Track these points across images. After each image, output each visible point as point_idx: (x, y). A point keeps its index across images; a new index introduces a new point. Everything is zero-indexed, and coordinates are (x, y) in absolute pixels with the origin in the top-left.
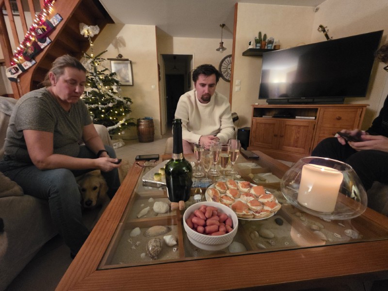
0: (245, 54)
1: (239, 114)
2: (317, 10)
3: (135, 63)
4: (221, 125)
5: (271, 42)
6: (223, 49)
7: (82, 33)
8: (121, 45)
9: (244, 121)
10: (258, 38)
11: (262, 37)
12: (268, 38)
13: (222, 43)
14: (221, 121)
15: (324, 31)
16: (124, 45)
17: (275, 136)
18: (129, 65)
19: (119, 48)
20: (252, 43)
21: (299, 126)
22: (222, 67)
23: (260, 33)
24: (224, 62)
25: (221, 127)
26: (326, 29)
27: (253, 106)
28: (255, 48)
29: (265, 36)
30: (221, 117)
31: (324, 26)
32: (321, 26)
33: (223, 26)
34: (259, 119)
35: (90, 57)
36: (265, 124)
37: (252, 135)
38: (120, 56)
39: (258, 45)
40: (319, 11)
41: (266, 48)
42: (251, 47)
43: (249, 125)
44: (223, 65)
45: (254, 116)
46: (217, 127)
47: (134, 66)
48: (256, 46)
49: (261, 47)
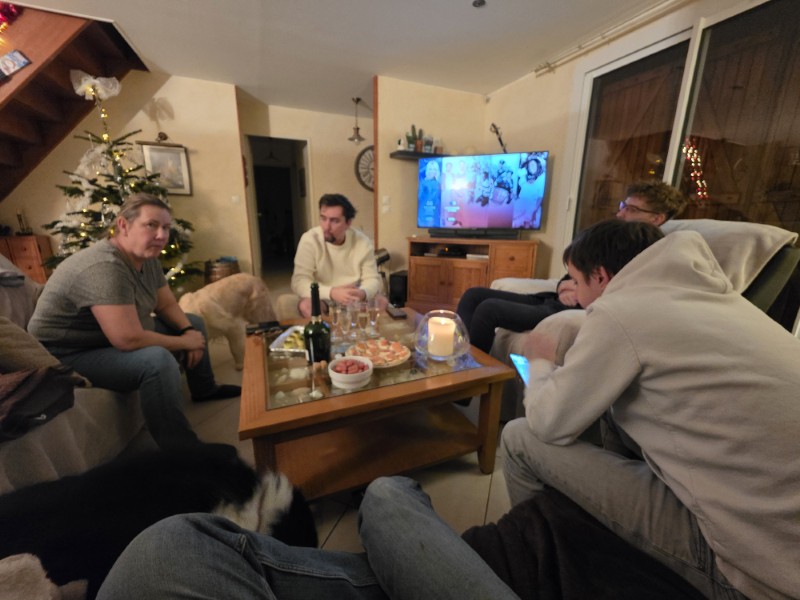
0: (393, 156)
1: (390, 250)
2: (488, 101)
3: (195, 152)
4: (361, 274)
5: (429, 143)
6: (360, 139)
7: (79, 91)
8: (164, 113)
9: (399, 261)
10: (410, 134)
11: (417, 133)
12: (426, 136)
13: (358, 129)
14: (361, 270)
15: (497, 133)
16: (171, 115)
17: (442, 283)
18: (183, 156)
19: (160, 121)
20: (402, 142)
21: (470, 270)
22: (360, 166)
23: (413, 128)
24: (363, 157)
25: (363, 277)
26: (499, 131)
27: (409, 238)
28: (407, 149)
29: (421, 132)
30: (361, 264)
31: (498, 126)
32: (494, 125)
33: (358, 100)
34: (419, 259)
35: (100, 141)
36: (427, 266)
37: (411, 282)
38: (163, 136)
39: (412, 146)
40: (491, 101)
41: (424, 151)
42: (401, 148)
43: (405, 268)
44: (362, 161)
45: (412, 254)
46: (355, 279)
47: (192, 158)
48: (409, 147)
49: (416, 148)
